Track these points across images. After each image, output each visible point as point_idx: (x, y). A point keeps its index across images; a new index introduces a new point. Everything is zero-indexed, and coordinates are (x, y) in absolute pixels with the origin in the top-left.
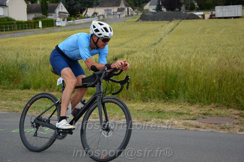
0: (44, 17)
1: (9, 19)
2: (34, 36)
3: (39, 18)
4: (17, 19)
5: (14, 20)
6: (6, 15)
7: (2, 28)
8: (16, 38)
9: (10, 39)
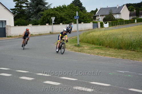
0: (137, 18)
1: (121, 20)
2: (136, 27)
3: (135, 18)
4: (125, 19)
5: (124, 20)
6: (120, 18)
7: (120, 23)
8: (128, 28)
9: (126, 28)
